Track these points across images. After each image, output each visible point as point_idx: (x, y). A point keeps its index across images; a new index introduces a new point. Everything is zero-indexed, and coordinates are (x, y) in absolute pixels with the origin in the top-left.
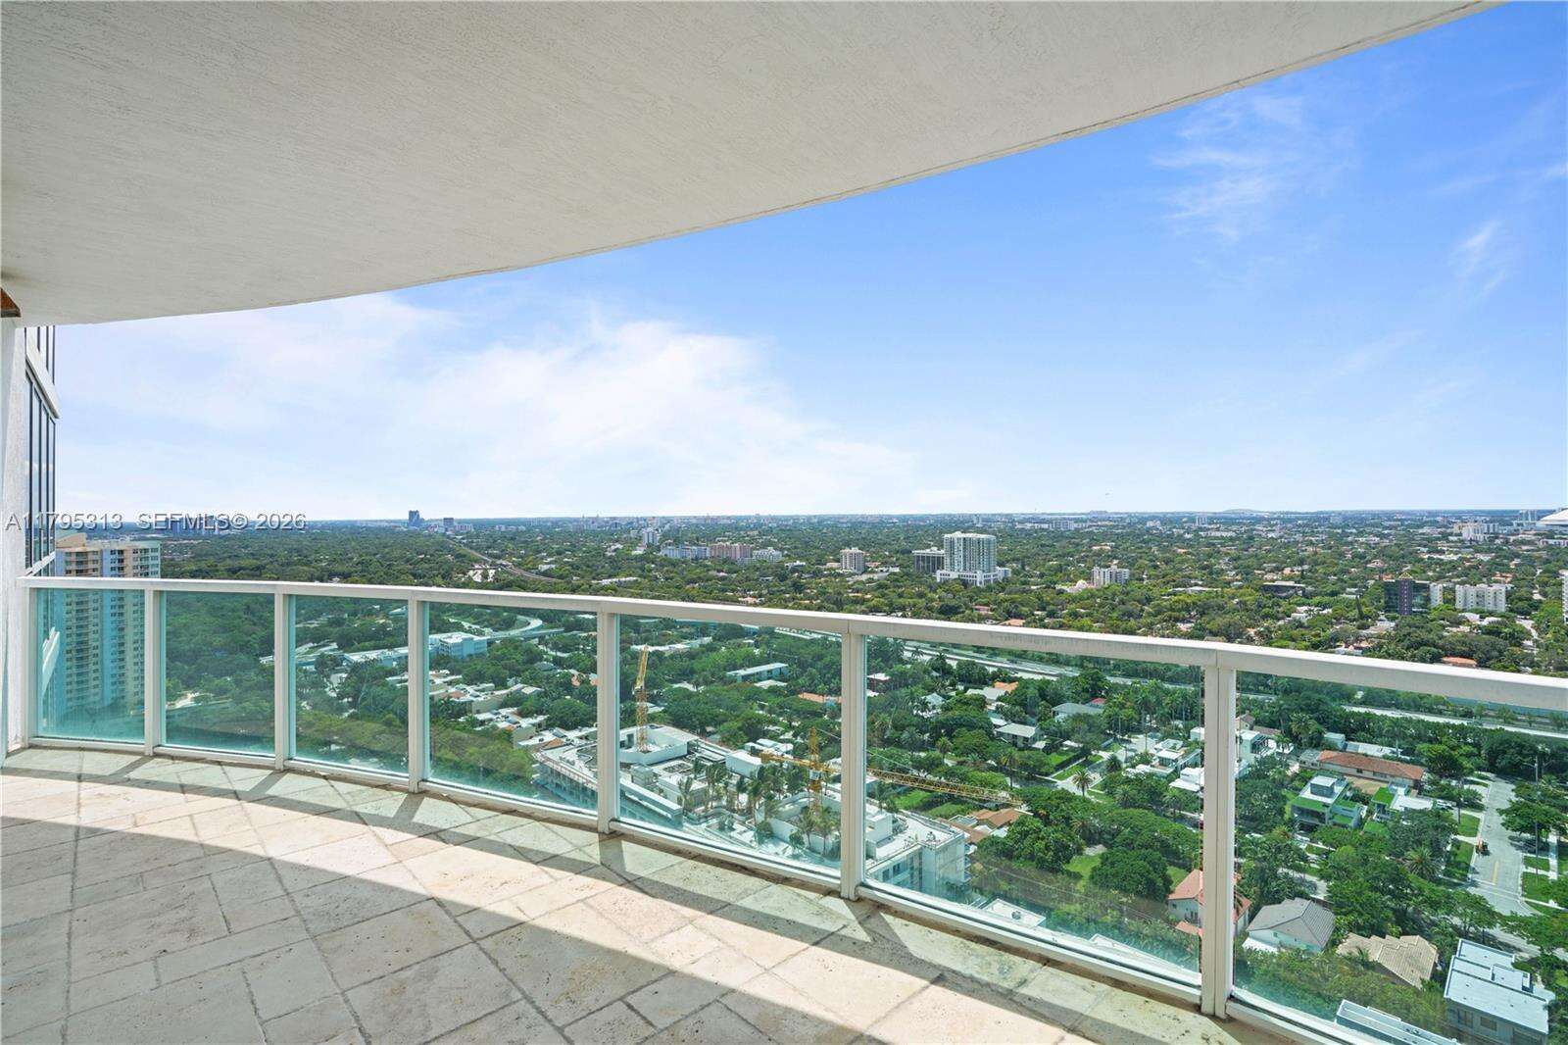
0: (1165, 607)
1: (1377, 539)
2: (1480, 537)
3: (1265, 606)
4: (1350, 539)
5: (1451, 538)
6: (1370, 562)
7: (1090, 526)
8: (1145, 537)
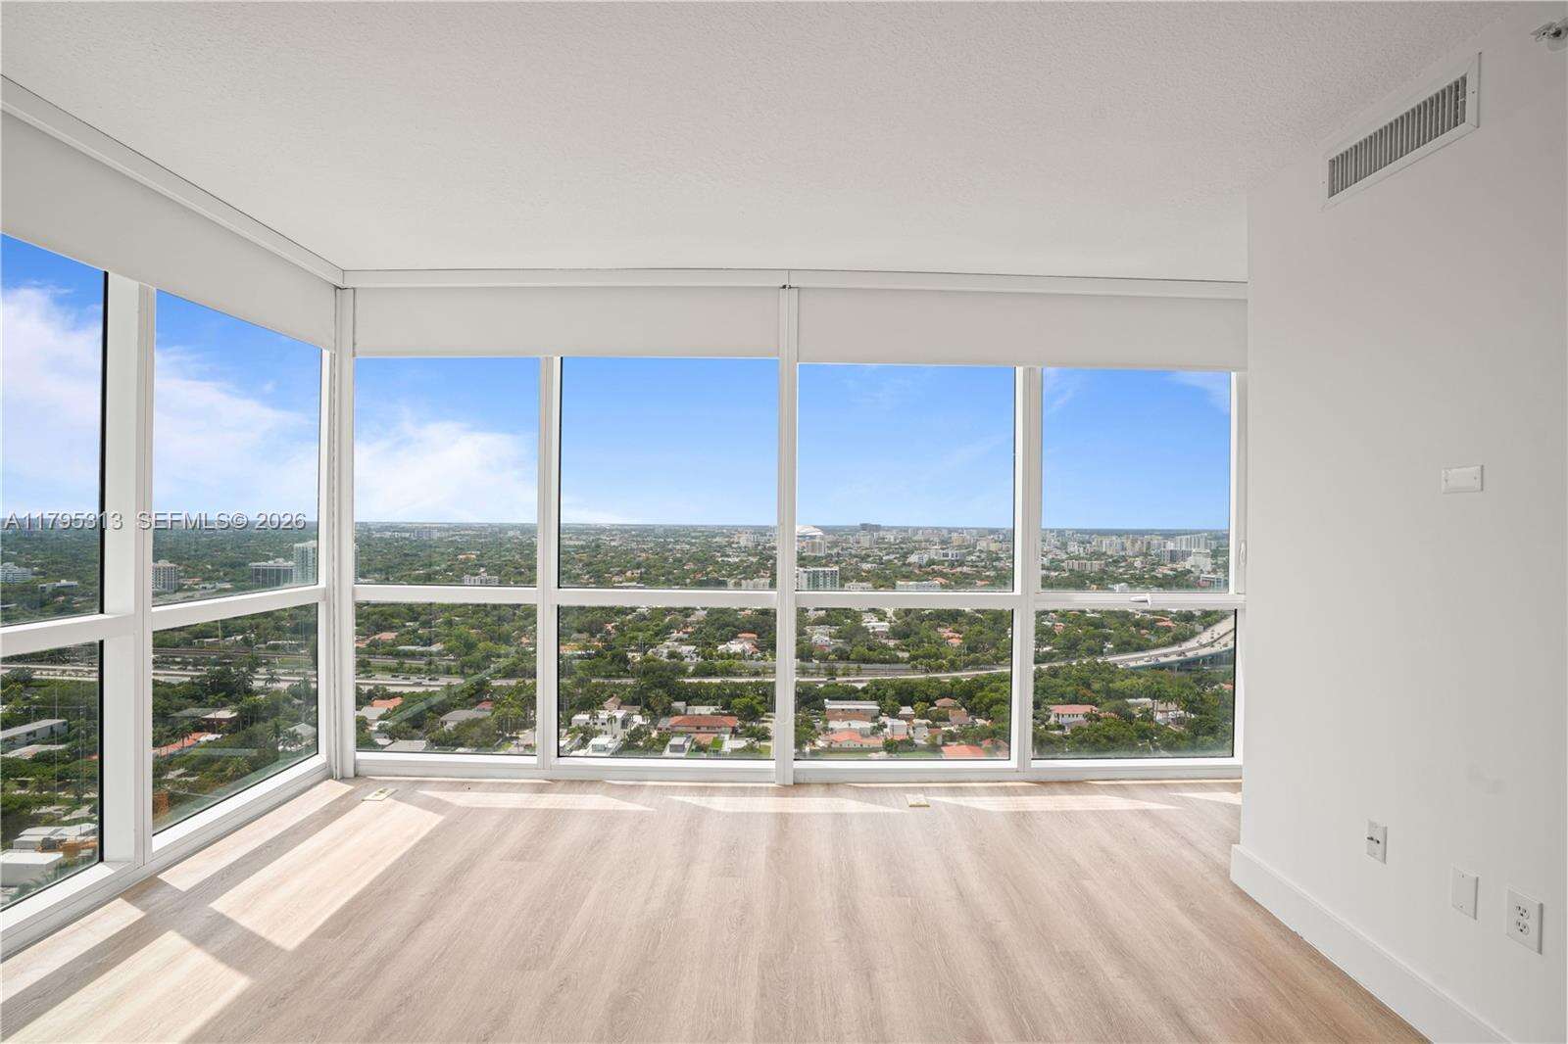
1: (688, 547)
2: (750, 545)
4: (670, 546)
5: (733, 546)
6: (684, 564)
7: (454, 535)
8: (508, 546)
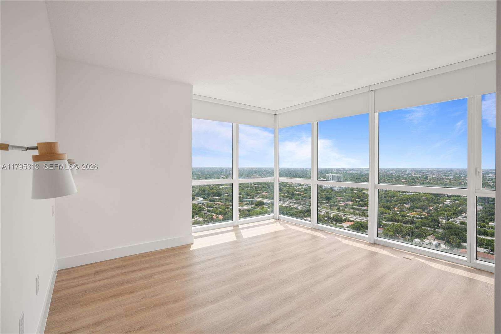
0: (400, 199)
3: (434, 200)
8: (391, 176)
